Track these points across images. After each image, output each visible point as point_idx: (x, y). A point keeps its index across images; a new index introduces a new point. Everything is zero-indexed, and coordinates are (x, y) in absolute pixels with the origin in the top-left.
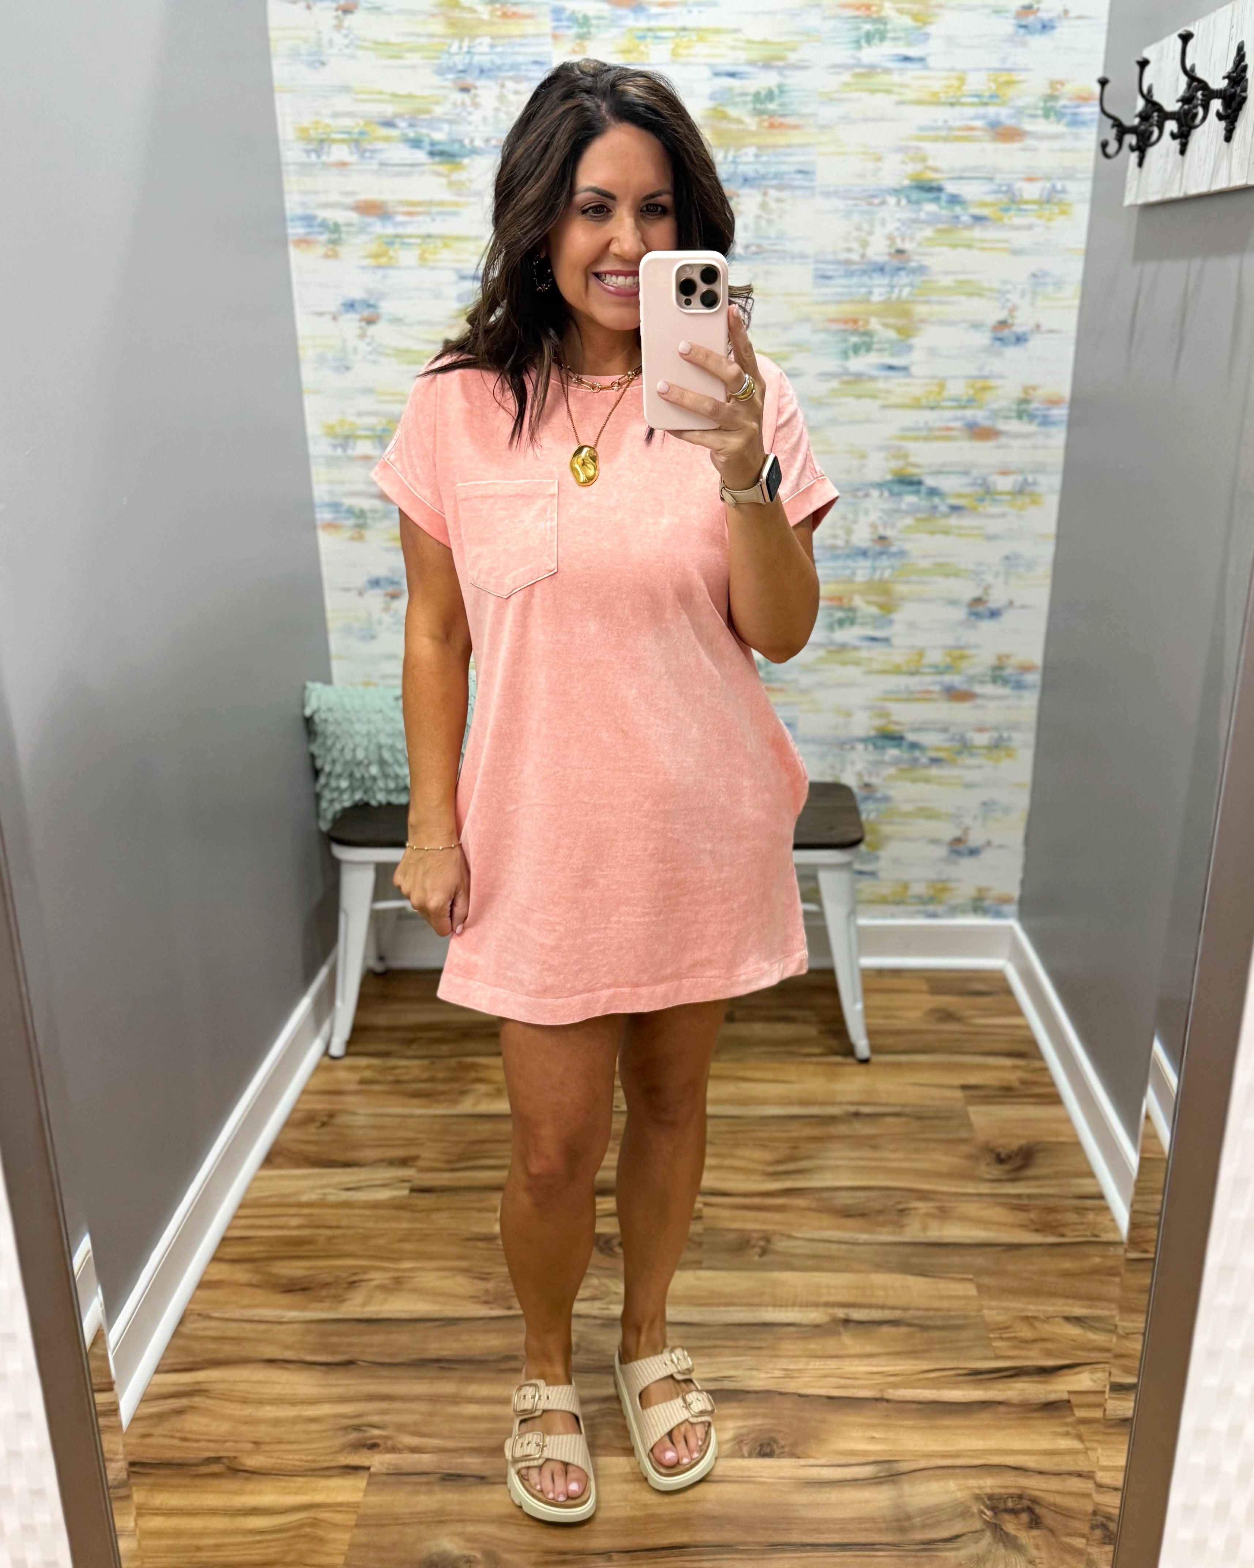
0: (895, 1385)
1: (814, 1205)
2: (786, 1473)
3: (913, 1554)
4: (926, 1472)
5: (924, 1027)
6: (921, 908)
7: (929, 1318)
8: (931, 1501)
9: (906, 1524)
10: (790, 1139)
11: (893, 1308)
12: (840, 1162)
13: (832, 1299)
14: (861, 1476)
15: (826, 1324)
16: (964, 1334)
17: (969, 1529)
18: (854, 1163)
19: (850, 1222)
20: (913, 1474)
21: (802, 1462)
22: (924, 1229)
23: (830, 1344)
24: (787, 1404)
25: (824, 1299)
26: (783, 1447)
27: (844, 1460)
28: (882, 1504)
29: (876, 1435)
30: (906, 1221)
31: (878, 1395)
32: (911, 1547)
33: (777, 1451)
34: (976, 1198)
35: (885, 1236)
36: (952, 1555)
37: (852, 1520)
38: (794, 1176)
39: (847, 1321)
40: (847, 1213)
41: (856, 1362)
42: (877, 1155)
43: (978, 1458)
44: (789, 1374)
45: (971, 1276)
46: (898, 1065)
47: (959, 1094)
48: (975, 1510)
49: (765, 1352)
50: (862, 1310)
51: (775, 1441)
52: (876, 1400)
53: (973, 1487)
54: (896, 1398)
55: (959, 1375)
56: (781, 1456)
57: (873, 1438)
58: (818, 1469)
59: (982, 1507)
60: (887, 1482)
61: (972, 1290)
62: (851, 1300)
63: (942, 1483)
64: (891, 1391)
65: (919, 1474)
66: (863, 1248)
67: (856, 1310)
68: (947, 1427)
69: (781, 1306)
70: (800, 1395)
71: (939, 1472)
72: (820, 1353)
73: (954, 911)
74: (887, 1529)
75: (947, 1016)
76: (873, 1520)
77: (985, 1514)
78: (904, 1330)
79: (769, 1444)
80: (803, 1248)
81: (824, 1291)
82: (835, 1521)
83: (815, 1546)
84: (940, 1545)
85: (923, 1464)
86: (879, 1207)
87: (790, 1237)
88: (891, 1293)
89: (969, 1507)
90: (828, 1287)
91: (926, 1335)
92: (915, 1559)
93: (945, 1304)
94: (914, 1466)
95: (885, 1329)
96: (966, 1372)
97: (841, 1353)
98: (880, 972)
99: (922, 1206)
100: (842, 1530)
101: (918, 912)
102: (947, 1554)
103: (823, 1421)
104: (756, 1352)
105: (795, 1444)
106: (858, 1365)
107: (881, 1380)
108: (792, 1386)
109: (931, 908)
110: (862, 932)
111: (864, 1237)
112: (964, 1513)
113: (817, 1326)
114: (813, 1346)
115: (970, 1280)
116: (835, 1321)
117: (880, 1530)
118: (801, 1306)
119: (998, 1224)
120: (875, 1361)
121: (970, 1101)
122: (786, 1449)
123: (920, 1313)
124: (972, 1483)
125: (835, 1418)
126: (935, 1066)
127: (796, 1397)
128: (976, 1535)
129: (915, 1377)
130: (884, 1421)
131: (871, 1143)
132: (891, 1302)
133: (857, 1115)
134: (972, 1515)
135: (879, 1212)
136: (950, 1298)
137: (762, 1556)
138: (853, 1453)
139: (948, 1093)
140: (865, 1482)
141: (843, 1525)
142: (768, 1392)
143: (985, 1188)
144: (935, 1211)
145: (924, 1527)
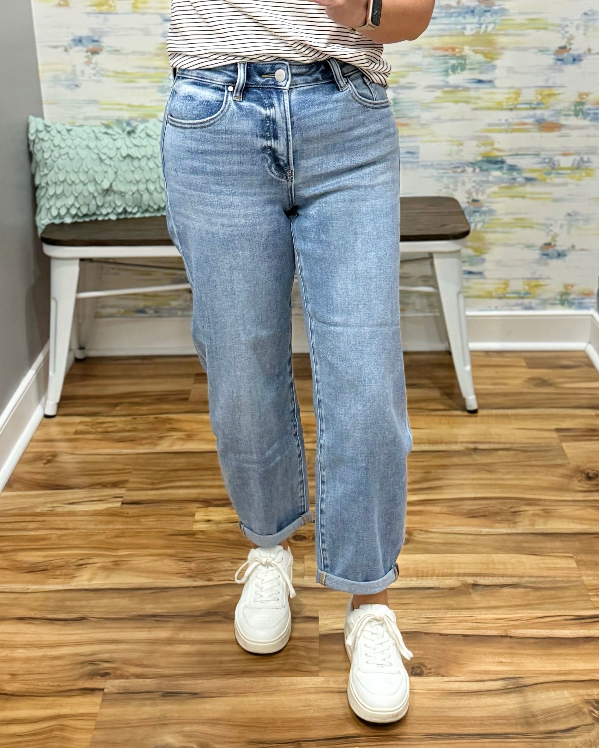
0: (516, 627)
1: (445, 510)
2: (435, 686)
3: (538, 740)
4: (545, 685)
5: (525, 390)
6: (520, 301)
7: (540, 583)
8: (550, 704)
9: (532, 720)
10: (422, 467)
11: (512, 576)
12: (464, 482)
13: (461, 571)
14: (493, 688)
15: (459, 587)
16: (568, 593)
17: (582, 723)
18: (475, 482)
19: (474, 521)
20: (535, 686)
21: (446, 679)
22: (532, 525)
23: (463, 601)
24: (431, 640)
25: (456, 571)
26: (430, 669)
27: (479, 677)
28: (511, 707)
29: (504, 660)
30: (518, 519)
31: (503, 634)
32: (536, 736)
33: (426, 672)
34: (573, 503)
35: (503, 529)
36: (569, 741)
37: (488, 718)
38: (427, 492)
39: (475, 585)
40: (472, 515)
41: (484, 611)
42: (493, 476)
43: (586, 675)
44: (431, 621)
45: (571, 555)
46: (507, 416)
47: (555, 435)
48: (586, 710)
49: (412, 607)
50: (486, 578)
51: (424, 666)
52: (502, 636)
53: (584, 695)
54: (517, 635)
55: (567, 620)
56: (429, 674)
57: (501, 662)
58: (459, 683)
59: (591, 708)
60: (514, 692)
61: (573, 564)
62: (478, 571)
63: (558, 692)
64: (513, 631)
65: (539, 686)
66: (486, 537)
67: (482, 578)
68: (560, 655)
69: (422, 576)
70: (440, 634)
71: (556, 685)
72: (455, 606)
73: (545, 303)
74: (517, 724)
75: (543, 382)
76: (505, 718)
77: (594, 713)
78: (521, 590)
79: (419, 667)
80: (438, 539)
81: (455, 566)
82: (475, 718)
83: (461, 736)
84: (560, 734)
85: (542, 679)
86: (497, 510)
87: (427, 532)
88: (509, 566)
89: (581, 708)
90: (459, 563)
91: (538, 593)
92: (540, 744)
93: (552, 573)
94: (534, 681)
95: (506, 590)
96: (572, 618)
97: (472, 606)
98: (487, 353)
99: (531, 510)
100: (482, 724)
101: (517, 305)
102: (565, 740)
103: (461, 652)
104: (405, 607)
105: (439, 667)
106: (486, 614)
107: (505, 623)
108: (434, 629)
109: (526, 301)
110: (471, 321)
111: (485, 530)
112: (577, 712)
113: (452, 589)
114: (449, 602)
115: (572, 557)
116: (466, 585)
117: (511, 725)
118: (438, 576)
119: (591, 520)
120: (499, 611)
121: (563, 439)
122: (433, 670)
123: (533, 579)
124: (582, 692)
125: (469, 649)
126: (535, 417)
127: (438, 635)
128: (587, 727)
129: (531, 621)
130: (509, 651)
131: (488, 468)
132: (510, 572)
133: (475, 450)
134: (584, 713)
135: (496, 514)
136: (555, 569)
137: (418, 743)
138: (486, 672)
139: (546, 434)
140: (498, 692)
141: (482, 721)
142: (416, 632)
143: (580, 497)
144: (541, 512)
145: (546, 722)
